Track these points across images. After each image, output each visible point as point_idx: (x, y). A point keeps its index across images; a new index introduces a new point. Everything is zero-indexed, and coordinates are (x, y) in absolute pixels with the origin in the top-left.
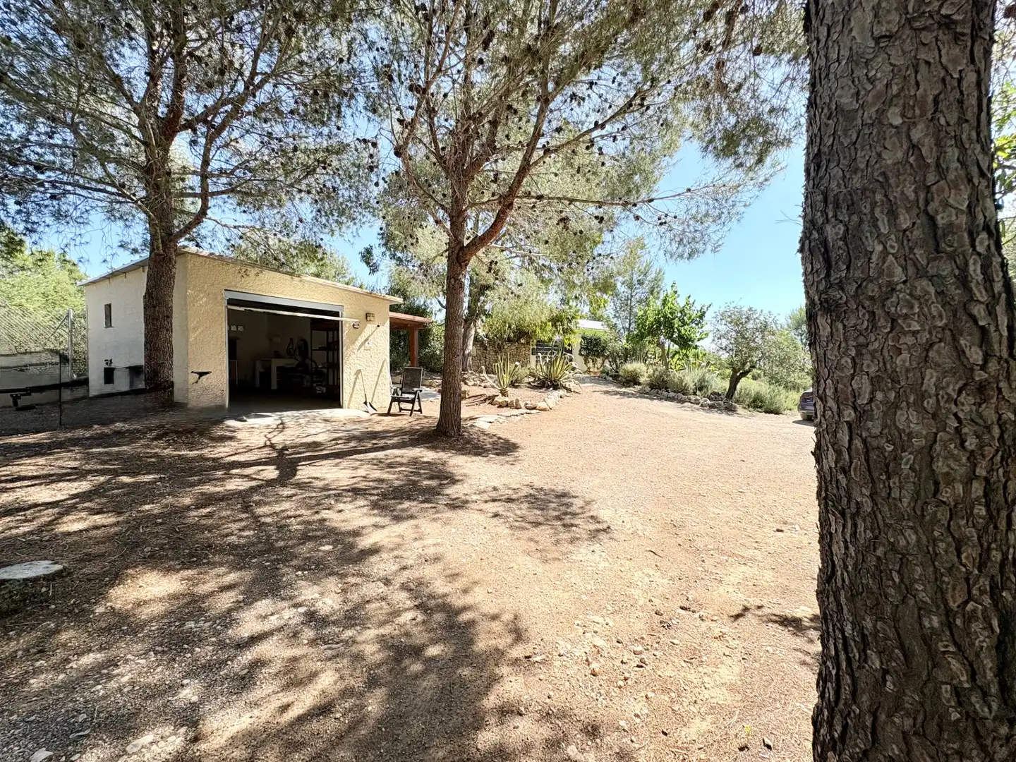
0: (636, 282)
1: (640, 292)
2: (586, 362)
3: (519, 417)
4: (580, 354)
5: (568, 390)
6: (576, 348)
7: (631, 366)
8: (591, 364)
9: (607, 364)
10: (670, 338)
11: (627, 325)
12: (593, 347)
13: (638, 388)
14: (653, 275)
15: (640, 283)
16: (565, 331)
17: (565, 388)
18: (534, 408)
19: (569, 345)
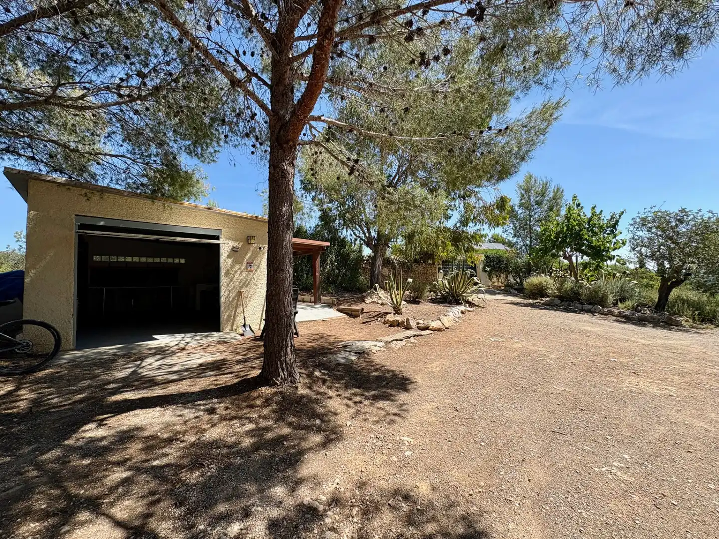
0: (533, 203)
1: (539, 212)
2: (490, 278)
3: (404, 343)
4: (484, 271)
5: (471, 305)
6: (480, 266)
7: (535, 280)
8: (495, 279)
9: (511, 279)
10: (579, 250)
11: (528, 242)
12: (495, 264)
13: (545, 300)
14: (551, 195)
15: (539, 203)
16: (467, 250)
17: (467, 302)
18: (427, 328)
19: (472, 262)
